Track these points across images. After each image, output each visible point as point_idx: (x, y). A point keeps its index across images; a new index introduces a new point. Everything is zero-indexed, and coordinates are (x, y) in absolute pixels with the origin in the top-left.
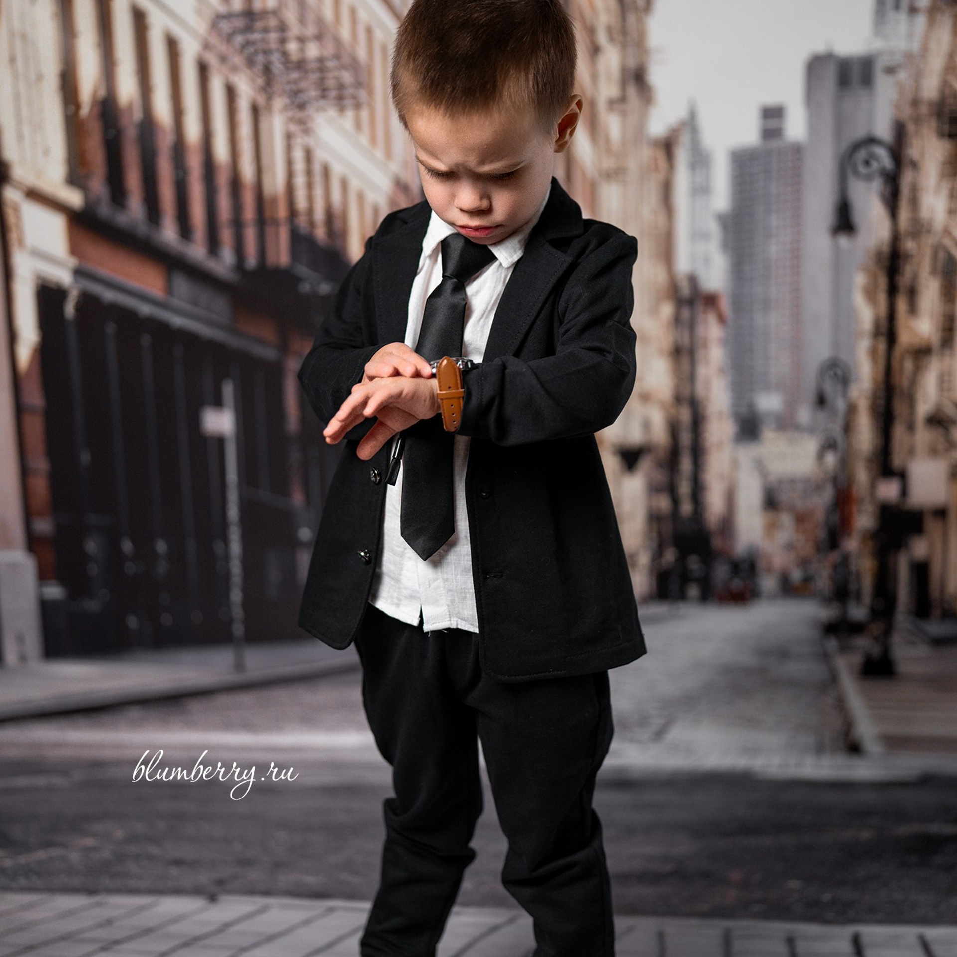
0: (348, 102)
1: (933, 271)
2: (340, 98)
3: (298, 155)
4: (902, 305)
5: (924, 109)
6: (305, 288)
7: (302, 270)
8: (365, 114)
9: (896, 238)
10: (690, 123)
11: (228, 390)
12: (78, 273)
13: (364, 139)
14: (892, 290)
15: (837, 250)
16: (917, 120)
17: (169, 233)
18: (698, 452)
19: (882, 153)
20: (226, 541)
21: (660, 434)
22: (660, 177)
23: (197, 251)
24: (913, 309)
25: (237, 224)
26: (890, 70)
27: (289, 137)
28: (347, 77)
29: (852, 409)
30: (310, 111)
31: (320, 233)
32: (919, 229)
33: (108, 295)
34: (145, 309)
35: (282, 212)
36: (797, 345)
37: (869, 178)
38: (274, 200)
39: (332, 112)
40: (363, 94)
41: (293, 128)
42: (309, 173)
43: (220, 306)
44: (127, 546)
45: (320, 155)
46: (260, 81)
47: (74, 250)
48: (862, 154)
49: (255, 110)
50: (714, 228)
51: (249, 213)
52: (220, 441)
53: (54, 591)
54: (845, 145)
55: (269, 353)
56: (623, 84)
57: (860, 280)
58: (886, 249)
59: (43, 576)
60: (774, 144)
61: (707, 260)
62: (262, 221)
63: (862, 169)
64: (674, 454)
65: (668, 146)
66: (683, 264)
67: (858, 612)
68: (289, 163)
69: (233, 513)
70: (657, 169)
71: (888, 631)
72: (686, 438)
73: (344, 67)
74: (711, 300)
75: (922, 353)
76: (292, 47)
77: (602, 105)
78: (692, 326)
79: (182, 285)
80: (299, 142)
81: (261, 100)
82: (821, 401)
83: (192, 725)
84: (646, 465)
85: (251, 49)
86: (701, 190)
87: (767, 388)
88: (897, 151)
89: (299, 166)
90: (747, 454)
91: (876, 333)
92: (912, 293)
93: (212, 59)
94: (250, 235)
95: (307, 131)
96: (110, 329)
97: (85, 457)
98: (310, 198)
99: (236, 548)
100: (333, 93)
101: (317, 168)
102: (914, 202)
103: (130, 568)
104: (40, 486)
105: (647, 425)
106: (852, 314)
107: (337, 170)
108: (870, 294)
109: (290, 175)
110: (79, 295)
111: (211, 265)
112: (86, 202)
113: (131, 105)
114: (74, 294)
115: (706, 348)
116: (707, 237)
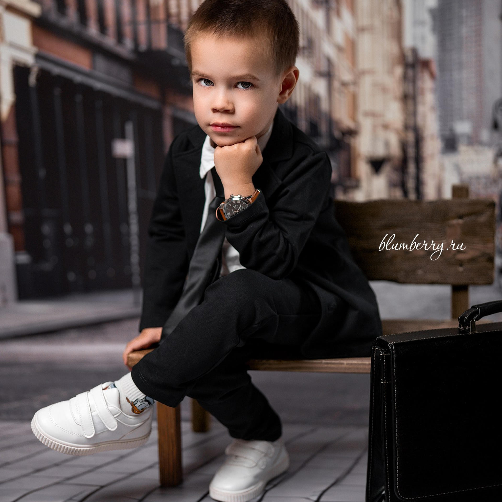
6: (176, 62)
7: (175, 51)
11: (129, 128)
12: (38, 56)
17: (94, 30)
18: (418, 160)
20: (128, 224)
21: (395, 150)
23: (110, 41)
25: (134, 23)
33: (56, 70)
34: (78, 78)
35: (162, 15)
36: (480, 90)
38: (157, 8)
43: (125, 75)
44: (68, 229)
47: (35, 42)
50: (427, 18)
51: (141, 17)
52: (124, 160)
53: (23, 258)
55: (155, 105)
59: (17, 248)
61: (423, 39)
62: (149, 22)
64: (404, 161)
66: (408, 42)
69: (133, 205)
72: (411, 152)
74: (426, 64)
78: (414, 81)
79: (101, 62)
82: (496, 125)
83: (108, 340)
84: (387, 169)
87: (462, 119)
90: (449, 161)
96: (57, 91)
97: (42, 173)
98: (179, 6)
99: (134, 228)
103: (70, 242)
104: (15, 191)
105: (387, 144)
110: (38, 71)
111: (118, 50)
112: (43, 11)
114: (35, 70)
115: (423, 95)
116: (423, 24)
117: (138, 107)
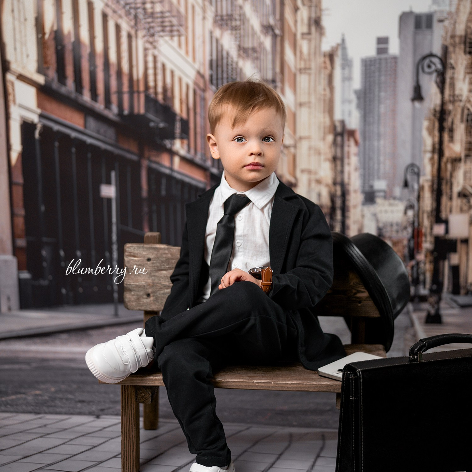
0: (175, 33)
1: (462, 121)
2: (171, 31)
3: (150, 59)
4: (446, 137)
5: (457, 40)
6: (152, 124)
7: (151, 116)
8: (183, 39)
9: (443, 104)
10: (342, 45)
12: (41, 116)
13: (183, 52)
14: (441, 129)
15: (414, 108)
16: (454, 45)
17: (86, 97)
18: (344, 209)
19: (436, 61)
20: (111, 250)
21: (326, 201)
22: (328, 72)
23: (100, 106)
24: (452, 138)
25: (120, 93)
26: (441, 21)
27: (146, 49)
28: (175, 21)
29: (421, 188)
30: (156, 38)
31: (160, 97)
32: (455, 99)
33: (56, 127)
34: (74, 134)
35: (142, 88)
36: (394, 156)
37: (430, 73)
38: (138, 81)
39: (167, 38)
40: (182, 29)
41: (148, 46)
42: (155, 68)
43: (110, 133)
44: (62, 254)
45: (161, 59)
46: (132, 23)
47: (40, 105)
48: (427, 62)
49: (130, 36)
50: (353, 97)
51: (126, 88)
52: (109, 200)
53: (26, 275)
54: (418, 58)
55: (135, 158)
56: (309, 26)
57: (426, 124)
58: (438, 109)
59: (20, 268)
60: (383, 56)
61: (350, 114)
62: (132, 92)
63: (427, 70)
64: (333, 210)
65: (331, 56)
66: (338, 116)
67: (424, 291)
68: (146, 63)
69: (114, 237)
70: (325, 68)
71: (438, 302)
72: (339, 202)
73: (173, 16)
74: (352, 133)
75: (456, 161)
76: (148, 6)
77: (299, 36)
78: (342, 147)
79: (92, 122)
80: (150, 52)
81: (133, 32)
82: (406, 184)
85: (128, 7)
86: (347, 79)
87: (379, 178)
88: (444, 61)
89: (151, 65)
90: (369, 210)
91: (433, 151)
92: (451, 130)
93: (109, 12)
94: (126, 98)
95: (155, 48)
96: (56, 144)
97: (43, 208)
98: (155, 81)
99: (115, 254)
100: (168, 29)
101: (159, 65)
102: (453, 86)
104: (20, 221)
105: (319, 196)
106: (422, 141)
107: (169, 66)
108: (430, 132)
109: (146, 69)
110: (41, 127)
111: (106, 113)
112: (46, 81)
113: (69, 33)
114: (39, 126)
115: (349, 157)
116: (350, 102)
117: (122, 159)
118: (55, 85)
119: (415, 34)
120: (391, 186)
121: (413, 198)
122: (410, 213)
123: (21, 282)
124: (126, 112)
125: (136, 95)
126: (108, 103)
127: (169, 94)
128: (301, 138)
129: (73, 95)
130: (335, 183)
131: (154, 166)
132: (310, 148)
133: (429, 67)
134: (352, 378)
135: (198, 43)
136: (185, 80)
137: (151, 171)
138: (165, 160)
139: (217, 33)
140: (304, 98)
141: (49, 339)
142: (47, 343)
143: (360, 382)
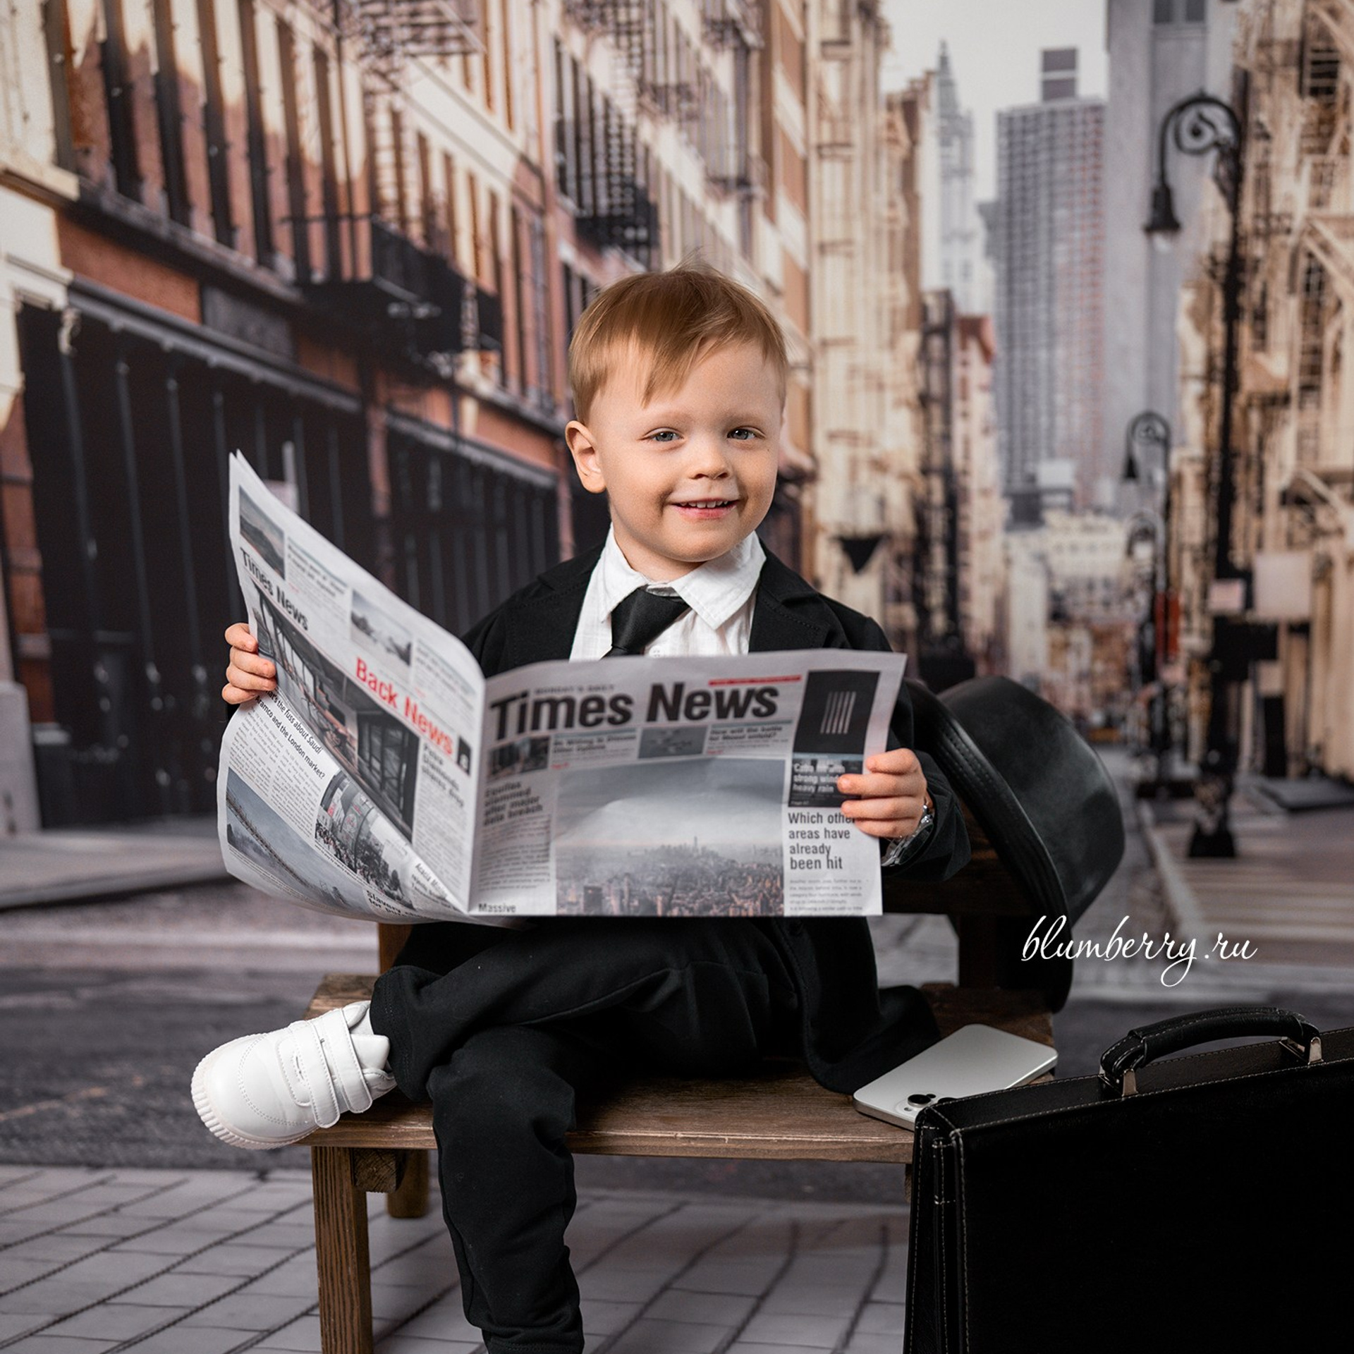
0: (453, 46)
1: (1292, 290)
2: (441, 40)
3: (382, 121)
4: (1245, 334)
5: (1278, 54)
6: (395, 309)
7: (390, 286)
8: (476, 62)
9: (1236, 240)
10: (941, 73)
12: (74, 289)
13: (477, 100)
14: (1232, 314)
15: (1152, 253)
16: (1269, 70)
17: (202, 234)
18: (954, 543)
19: (1216, 115)
21: (900, 519)
22: (900, 152)
23: (242, 259)
24: (1262, 339)
25: (298, 220)
27: (368, 94)
28: (450, 10)
29: (1175, 482)
30: (397, 60)
31: (415, 231)
32: (1270, 227)
33: (119, 322)
34: (170, 341)
35: (361, 206)
36: (1095, 391)
37: (1199, 153)
38: (349, 185)
39: (430, 61)
40: (472, 35)
41: (375, 83)
42: (398, 148)
43: (276, 336)
45: (413, 121)
46: (327, 18)
47: (67, 259)
48: (1189, 118)
49: (320, 57)
50: (976, 224)
51: (314, 207)
53: (53, 736)
54: (1164, 107)
55: (349, 405)
56: (844, 19)
57: (1187, 298)
58: (1222, 254)
59: (36, 716)
60: (1061, 104)
61: (966, 271)
62: (332, 218)
63: (1189, 141)
64: (921, 545)
65: (909, 108)
66: (931, 279)
67: (1183, 769)
68: (370, 132)
70: (894, 141)
71: (1225, 797)
72: (937, 524)
74: (973, 327)
75: (1275, 402)
77: (813, 50)
78: (946, 365)
79: (220, 305)
80: (382, 102)
81: (329, 45)
82: (1131, 471)
84: (881, 563)
86: (958, 172)
87: (1052, 455)
88: (1239, 115)
89: (384, 138)
90: (1024, 545)
91: (1209, 377)
92: (1261, 316)
94: (316, 233)
95: (395, 88)
96: (122, 369)
97: (92, 549)
98: (400, 184)
100: (430, 33)
101: (409, 140)
102: (1264, 187)
106: (1175, 348)
107: (438, 142)
108: (1200, 320)
109: (372, 150)
110: (76, 321)
111: (262, 278)
112: (82, 189)
113: (143, 49)
114: (69, 318)
115: (965, 397)
116: (966, 238)
117: (313, 408)
118: (110, 201)
119: (1155, 39)
120: (1087, 477)
121: (1152, 511)
122: (1144, 552)
123: (40, 755)
124: (318, 276)
125: (344, 226)
126: (265, 249)
127: (441, 221)
128: (825, 344)
129: (164, 229)
130: (926, 471)
131: (405, 426)
132: (852, 371)
133: (1196, 133)
134: (939, 1149)
135: (521, 73)
136: (486, 181)
137: (395, 441)
138: (436, 410)
139: (575, 43)
140: (831, 230)
141: (128, 910)
142: (122, 920)
143: (960, 1166)
